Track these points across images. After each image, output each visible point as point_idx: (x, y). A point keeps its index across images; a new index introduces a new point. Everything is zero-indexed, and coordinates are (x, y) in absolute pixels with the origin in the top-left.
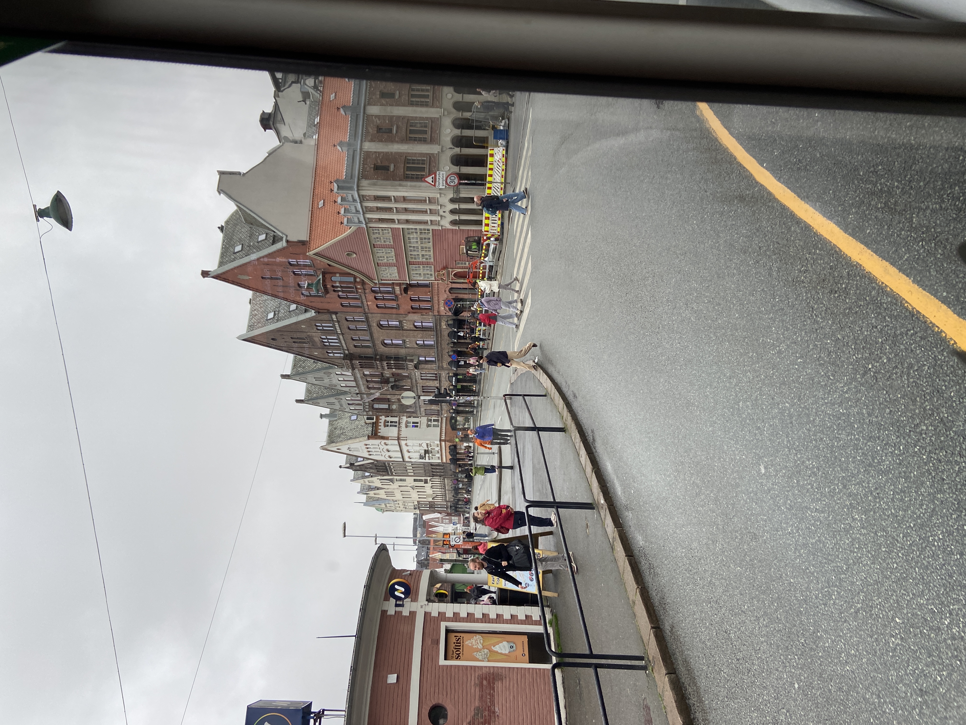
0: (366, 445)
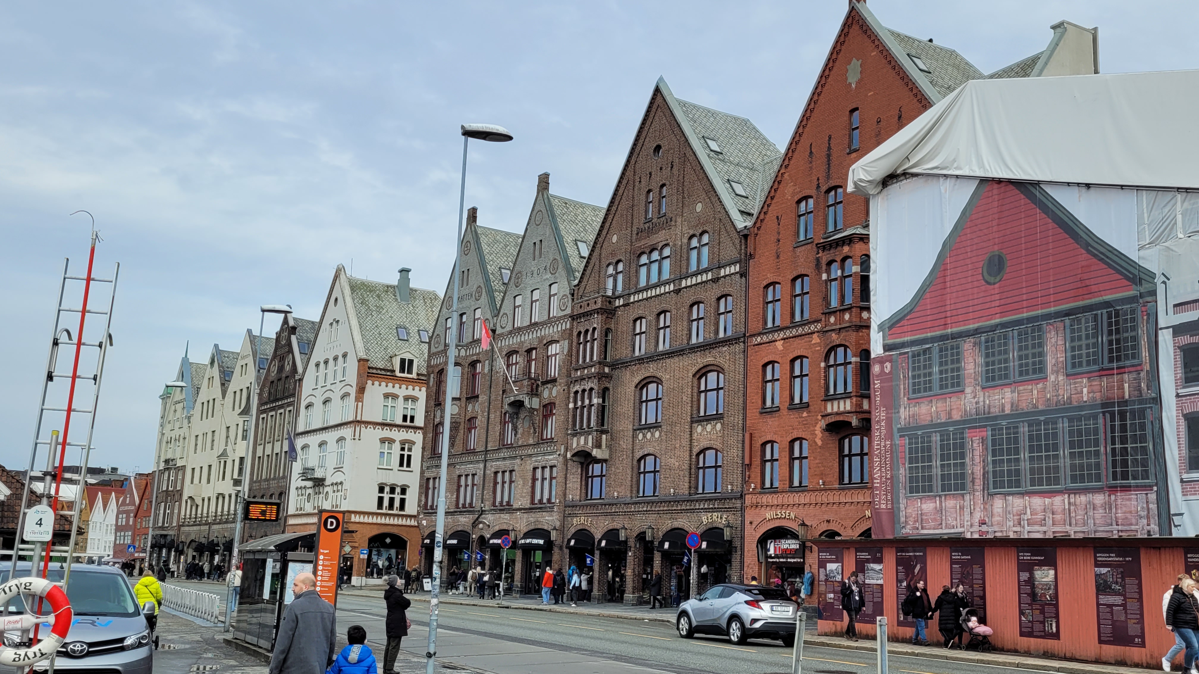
0: (345, 356)
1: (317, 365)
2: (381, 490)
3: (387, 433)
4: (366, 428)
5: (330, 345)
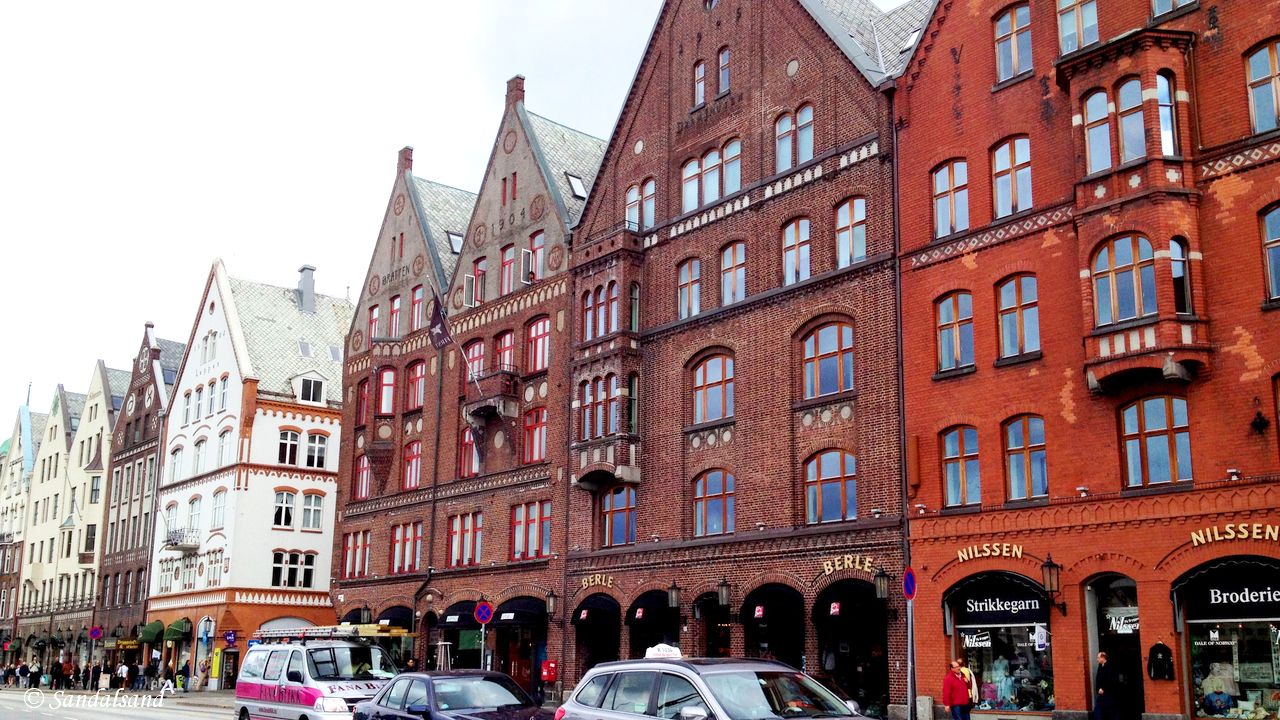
0: (224, 378)
1: (188, 395)
2: (278, 558)
3: (285, 481)
4: (256, 474)
5: (206, 366)
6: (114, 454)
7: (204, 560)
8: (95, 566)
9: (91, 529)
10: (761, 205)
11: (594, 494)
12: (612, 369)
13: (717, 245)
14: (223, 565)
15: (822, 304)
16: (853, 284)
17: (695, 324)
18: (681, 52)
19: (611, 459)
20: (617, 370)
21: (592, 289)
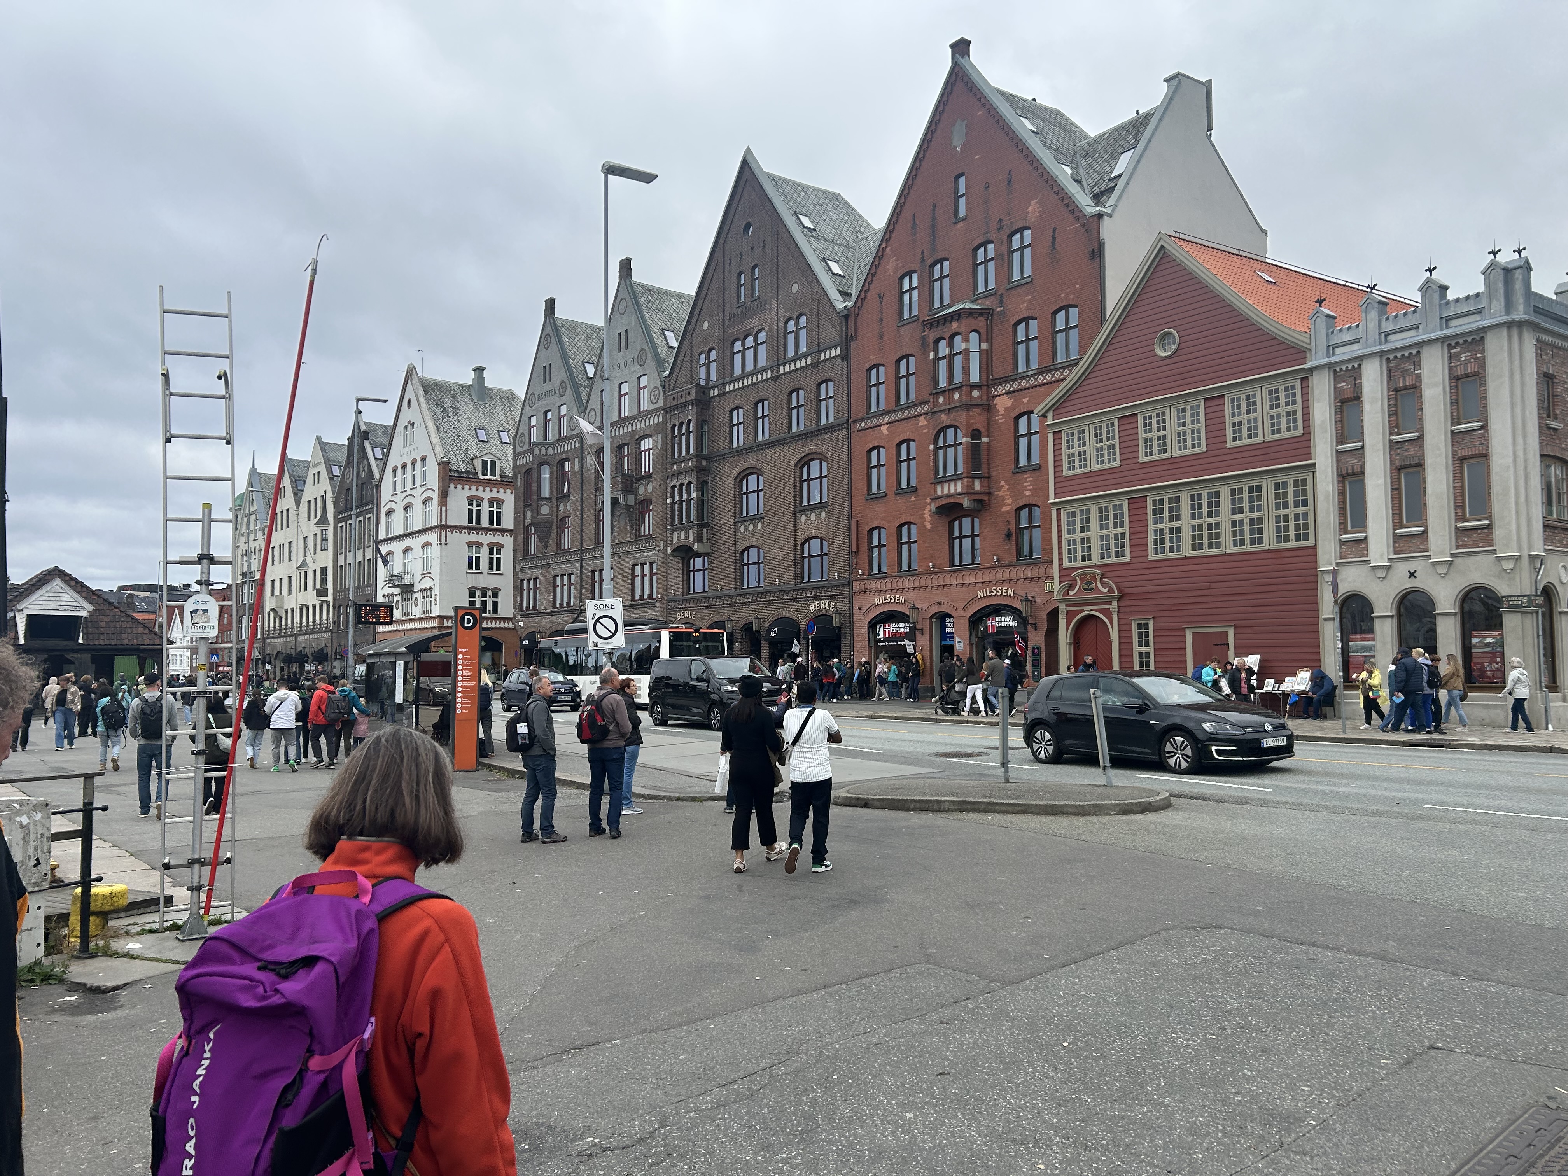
0: (423, 459)
1: (395, 470)
2: (472, 595)
3: (473, 537)
4: (452, 532)
5: (407, 449)
6: (337, 512)
7: (416, 595)
8: (330, 598)
9: (324, 570)
10: (778, 377)
11: (683, 559)
12: (691, 479)
13: (753, 401)
14: (433, 599)
15: (811, 448)
16: (827, 436)
17: (740, 452)
18: (730, 263)
19: (691, 538)
20: (694, 481)
21: (677, 424)
